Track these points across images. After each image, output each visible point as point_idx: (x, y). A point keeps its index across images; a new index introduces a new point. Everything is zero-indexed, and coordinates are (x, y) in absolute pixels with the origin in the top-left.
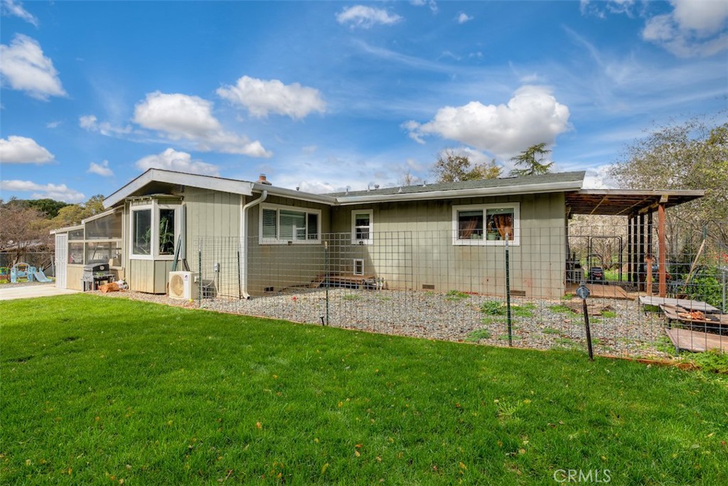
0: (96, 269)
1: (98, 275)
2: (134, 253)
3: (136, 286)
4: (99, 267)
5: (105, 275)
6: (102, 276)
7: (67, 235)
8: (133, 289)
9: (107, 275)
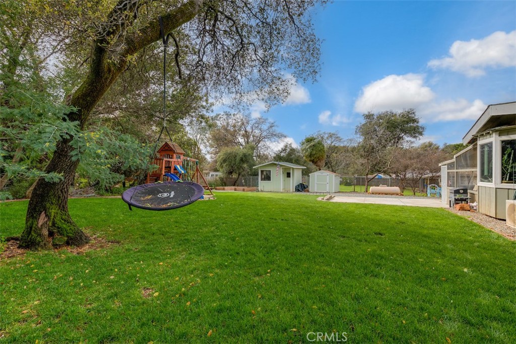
0: (457, 192)
1: (458, 196)
2: (481, 181)
3: (483, 210)
4: (459, 190)
5: (463, 197)
6: (460, 198)
7: (446, 166)
8: (480, 211)
9: (464, 197)
